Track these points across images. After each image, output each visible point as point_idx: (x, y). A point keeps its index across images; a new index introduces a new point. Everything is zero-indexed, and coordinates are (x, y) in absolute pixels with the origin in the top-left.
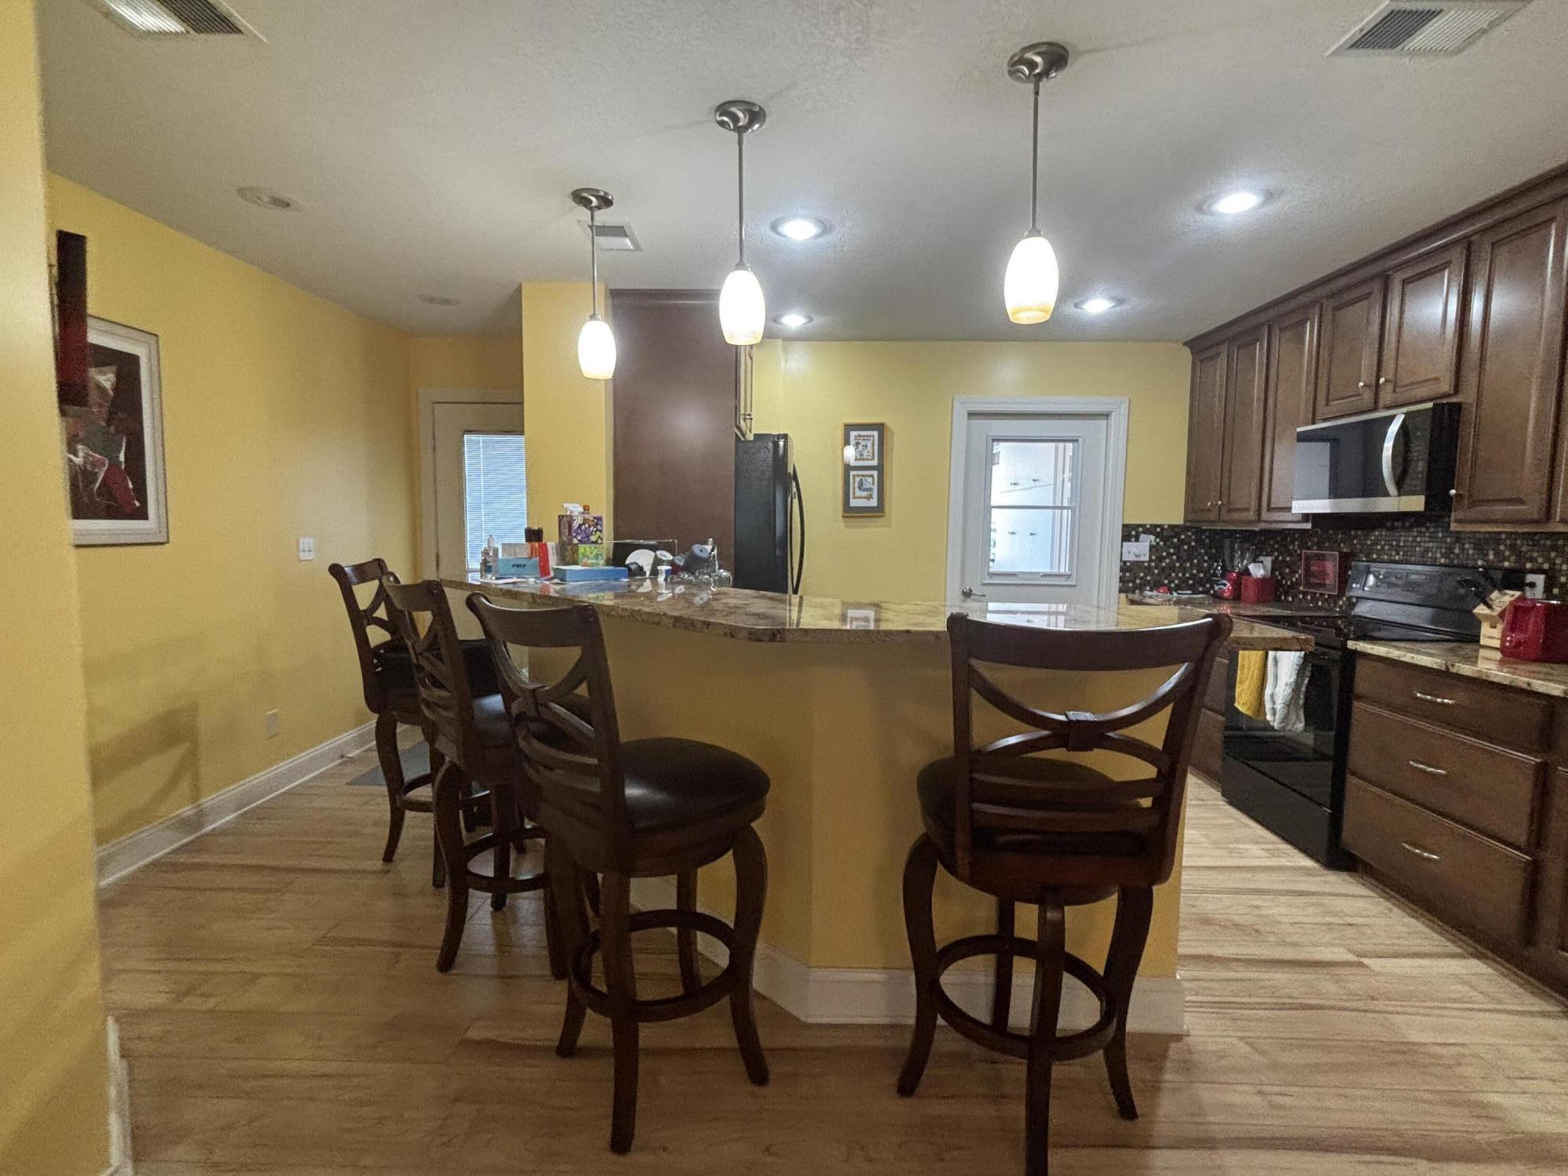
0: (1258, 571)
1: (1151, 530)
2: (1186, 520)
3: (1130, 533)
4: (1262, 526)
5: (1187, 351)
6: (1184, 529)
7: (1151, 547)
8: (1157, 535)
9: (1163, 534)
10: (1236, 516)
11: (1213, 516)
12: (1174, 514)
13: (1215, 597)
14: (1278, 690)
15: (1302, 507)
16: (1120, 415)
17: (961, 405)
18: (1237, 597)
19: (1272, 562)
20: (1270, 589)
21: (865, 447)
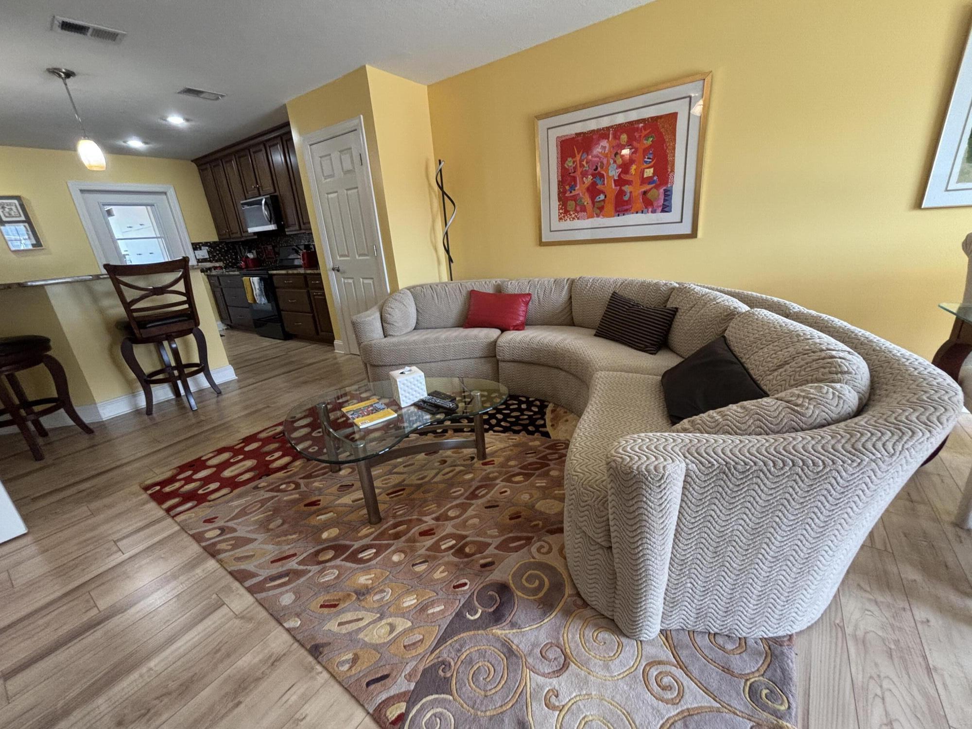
0: (251, 256)
1: (206, 244)
2: (219, 239)
3: (196, 247)
4: (243, 239)
5: (194, 165)
6: (220, 243)
7: (208, 252)
8: (209, 247)
9: (211, 245)
10: (234, 236)
11: (228, 236)
12: (214, 238)
13: (240, 268)
14: (257, 292)
15: (251, 230)
16: (171, 192)
17: (74, 187)
18: (247, 267)
19: (254, 252)
20: (257, 262)
21: (11, 209)
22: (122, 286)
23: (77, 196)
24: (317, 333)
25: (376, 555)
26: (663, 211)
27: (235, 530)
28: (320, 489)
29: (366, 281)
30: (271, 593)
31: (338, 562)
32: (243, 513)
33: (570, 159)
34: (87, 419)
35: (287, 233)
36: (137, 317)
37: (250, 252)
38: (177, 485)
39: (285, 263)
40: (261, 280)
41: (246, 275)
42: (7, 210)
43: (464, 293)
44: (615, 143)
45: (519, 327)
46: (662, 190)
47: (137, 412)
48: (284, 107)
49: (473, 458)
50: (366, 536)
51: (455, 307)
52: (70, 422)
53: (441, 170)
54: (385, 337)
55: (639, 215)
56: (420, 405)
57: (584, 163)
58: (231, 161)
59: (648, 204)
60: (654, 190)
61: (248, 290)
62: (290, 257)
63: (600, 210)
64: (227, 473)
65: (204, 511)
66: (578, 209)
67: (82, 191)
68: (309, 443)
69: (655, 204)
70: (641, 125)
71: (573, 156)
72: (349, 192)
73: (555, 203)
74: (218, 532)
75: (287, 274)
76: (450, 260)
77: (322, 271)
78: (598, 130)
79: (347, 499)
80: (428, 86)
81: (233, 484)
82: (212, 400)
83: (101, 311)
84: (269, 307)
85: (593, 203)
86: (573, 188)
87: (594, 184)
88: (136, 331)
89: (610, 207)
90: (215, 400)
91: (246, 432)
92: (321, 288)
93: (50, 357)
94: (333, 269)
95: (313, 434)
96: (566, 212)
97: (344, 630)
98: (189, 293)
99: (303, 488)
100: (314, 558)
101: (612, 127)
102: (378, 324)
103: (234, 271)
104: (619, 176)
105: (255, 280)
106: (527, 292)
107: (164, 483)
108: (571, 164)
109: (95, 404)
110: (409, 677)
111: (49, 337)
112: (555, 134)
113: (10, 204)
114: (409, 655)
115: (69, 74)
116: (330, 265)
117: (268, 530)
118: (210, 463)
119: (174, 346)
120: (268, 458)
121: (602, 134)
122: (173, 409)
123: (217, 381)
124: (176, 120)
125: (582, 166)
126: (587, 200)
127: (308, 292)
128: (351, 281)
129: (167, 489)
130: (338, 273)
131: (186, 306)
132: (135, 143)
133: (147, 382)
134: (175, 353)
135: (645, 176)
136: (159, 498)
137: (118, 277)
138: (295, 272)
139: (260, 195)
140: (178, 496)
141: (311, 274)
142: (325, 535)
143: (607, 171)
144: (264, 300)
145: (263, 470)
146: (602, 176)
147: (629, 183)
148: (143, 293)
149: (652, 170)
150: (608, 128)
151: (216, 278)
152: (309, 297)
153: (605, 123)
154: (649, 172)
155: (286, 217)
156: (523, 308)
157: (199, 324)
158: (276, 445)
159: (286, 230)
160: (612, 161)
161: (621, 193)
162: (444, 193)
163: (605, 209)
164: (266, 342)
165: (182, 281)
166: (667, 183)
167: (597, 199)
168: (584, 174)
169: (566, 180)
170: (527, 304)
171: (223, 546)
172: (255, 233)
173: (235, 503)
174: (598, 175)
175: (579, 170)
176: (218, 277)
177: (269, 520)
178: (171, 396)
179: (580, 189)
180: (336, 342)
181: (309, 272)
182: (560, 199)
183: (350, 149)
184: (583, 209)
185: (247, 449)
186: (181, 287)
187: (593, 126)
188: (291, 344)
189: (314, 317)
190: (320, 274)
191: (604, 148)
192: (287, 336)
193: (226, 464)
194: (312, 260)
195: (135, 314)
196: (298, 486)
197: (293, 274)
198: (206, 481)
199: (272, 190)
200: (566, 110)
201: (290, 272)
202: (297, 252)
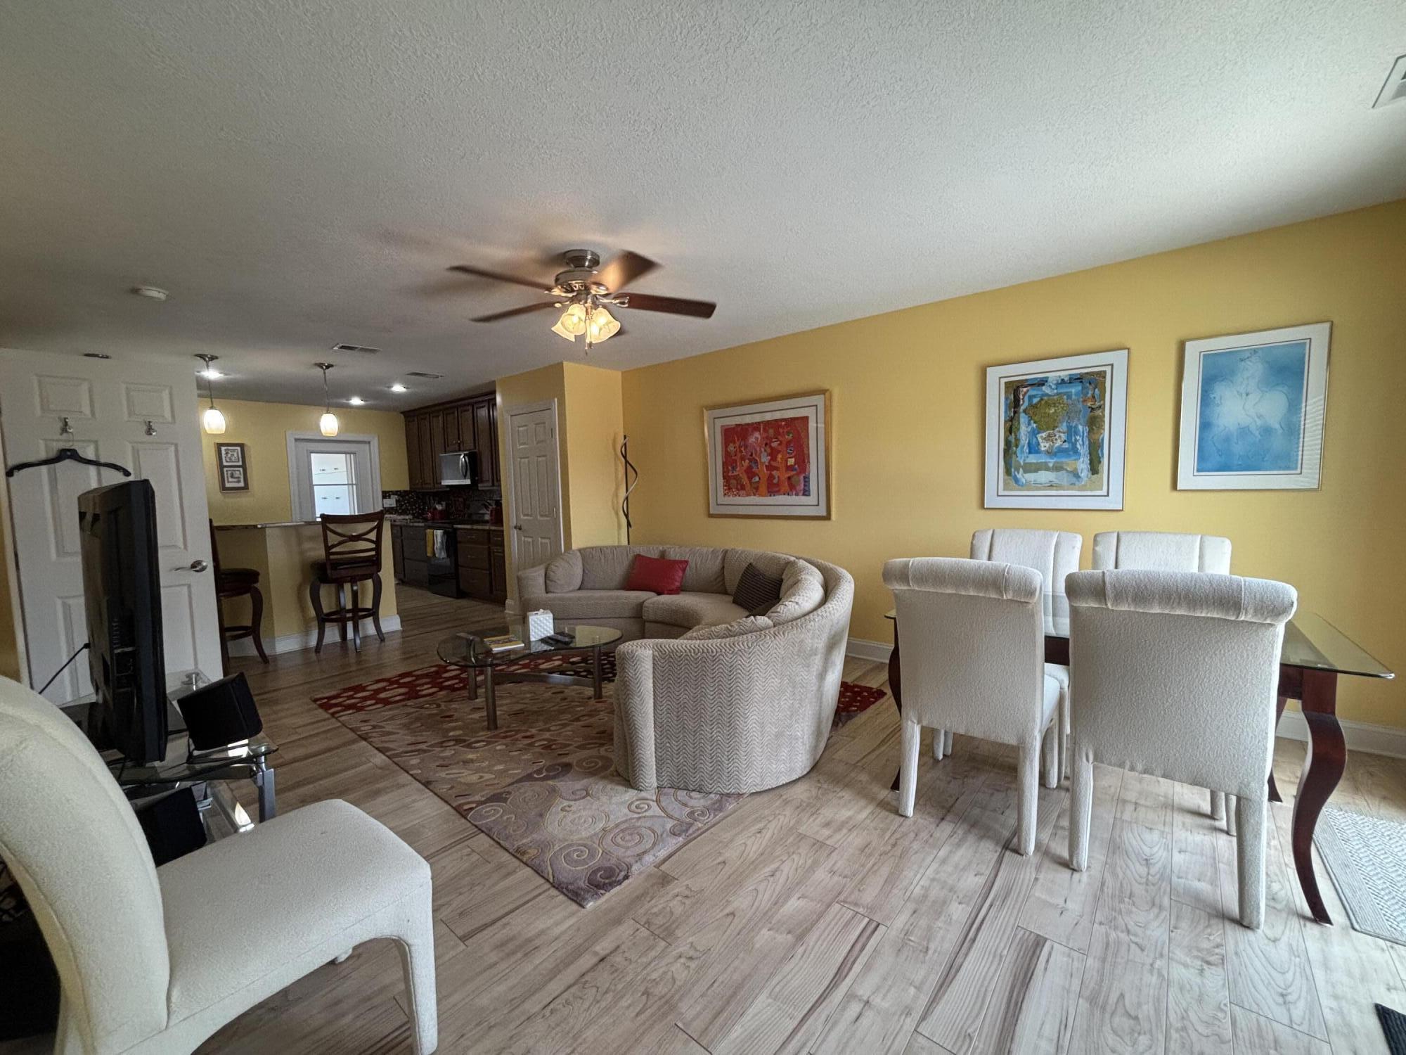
0: (439, 507)
1: (396, 493)
2: (411, 488)
3: (386, 495)
4: (435, 490)
5: (402, 416)
6: (411, 492)
7: (396, 500)
8: (399, 495)
9: (401, 494)
10: (427, 486)
11: (420, 486)
12: (405, 486)
13: (426, 520)
14: (438, 545)
15: (446, 482)
16: (375, 443)
17: (291, 435)
18: (433, 518)
19: (444, 503)
20: (445, 514)
21: (233, 455)
22: (328, 532)
23: (291, 444)
24: (491, 592)
25: (485, 746)
26: (804, 495)
27: (384, 727)
28: (456, 709)
29: (544, 541)
30: (404, 758)
31: (457, 747)
32: (392, 718)
33: (731, 445)
34: (267, 652)
35: (480, 489)
36: (333, 559)
37: (439, 503)
38: (341, 700)
39: (474, 517)
40: (444, 533)
41: (430, 527)
42: (229, 455)
43: (631, 556)
44: (765, 435)
45: (671, 592)
46: (802, 477)
47: (306, 651)
48: (494, 382)
49: (590, 698)
50: (482, 736)
51: (619, 569)
52: (255, 652)
53: (625, 444)
54: (547, 593)
55: (786, 496)
56: (544, 641)
57: (742, 449)
58: (438, 416)
59: (792, 488)
60: (795, 477)
61: (429, 544)
62: (481, 512)
63: (756, 490)
64: (382, 695)
65: (361, 715)
66: (739, 487)
67: (296, 440)
68: (457, 681)
69: (798, 488)
70: (783, 423)
71: (734, 443)
72: (540, 459)
73: (721, 481)
74: (370, 727)
75: (472, 529)
76: (629, 525)
77: (505, 527)
78: (753, 424)
79: (476, 716)
80: (623, 373)
81: (386, 702)
82: (377, 644)
83: (302, 553)
84: (448, 562)
85: (751, 483)
86: (734, 469)
87: (750, 468)
88: (329, 572)
89: (763, 488)
90: (377, 645)
91: (402, 670)
92: (502, 545)
93: (256, 589)
94: (515, 527)
95: (462, 676)
96: (730, 489)
97: (448, 777)
98: (378, 542)
99: (443, 707)
100: (441, 744)
101: (762, 422)
102: (541, 580)
103: (419, 522)
104: (769, 462)
105: (439, 533)
106: (686, 559)
107: (330, 698)
108: (732, 449)
109: (274, 638)
110: (483, 796)
111: (260, 572)
112: (719, 423)
113: (234, 450)
114: (487, 788)
115: (328, 367)
116: (514, 522)
117: (409, 729)
118: (369, 688)
119: (355, 588)
120: (418, 688)
121: (755, 427)
122: (338, 650)
123: (384, 629)
124: (398, 388)
125: (741, 452)
126: (745, 481)
127: (489, 547)
128: (530, 540)
129: (333, 702)
130: (519, 532)
131: (373, 553)
132: (356, 401)
133: (323, 620)
134: (355, 594)
135: (789, 464)
136: (326, 707)
137: (328, 525)
138: (480, 527)
139: (460, 450)
140: (341, 706)
141: (494, 531)
142: (451, 734)
143: (760, 458)
144: (443, 555)
145: (413, 694)
146: (756, 462)
147: (777, 469)
148: (342, 539)
149: (793, 460)
150: (759, 423)
151: (399, 528)
152: (489, 554)
153: (757, 418)
154: (791, 461)
155: (481, 473)
156: (681, 574)
157: (379, 571)
158: (427, 680)
159: (479, 485)
160: (763, 450)
161: (771, 477)
162: (627, 462)
163: (761, 489)
164: (437, 599)
165: (375, 531)
166: (805, 471)
167: (753, 480)
168: (743, 459)
169: (729, 462)
170: (684, 570)
171: (374, 734)
172: (447, 486)
173: (387, 713)
174: (753, 460)
175: (739, 455)
176: (401, 528)
177: (411, 723)
178: (338, 639)
179: (739, 471)
180: (508, 602)
181: (493, 528)
182: (724, 478)
183: (544, 423)
184: (743, 487)
185: (401, 681)
186: (373, 536)
187: (748, 420)
188: (463, 602)
189: (491, 574)
190: (503, 531)
191: (757, 439)
192: (461, 594)
193: (384, 689)
194: (498, 517)
195: (332, 557)
196: (439, 706)
197: (477, 530)
198: (365, 699)
199: (472, 447)
200: (727, 405)
201: (475, 527)
202: (487, 508)
